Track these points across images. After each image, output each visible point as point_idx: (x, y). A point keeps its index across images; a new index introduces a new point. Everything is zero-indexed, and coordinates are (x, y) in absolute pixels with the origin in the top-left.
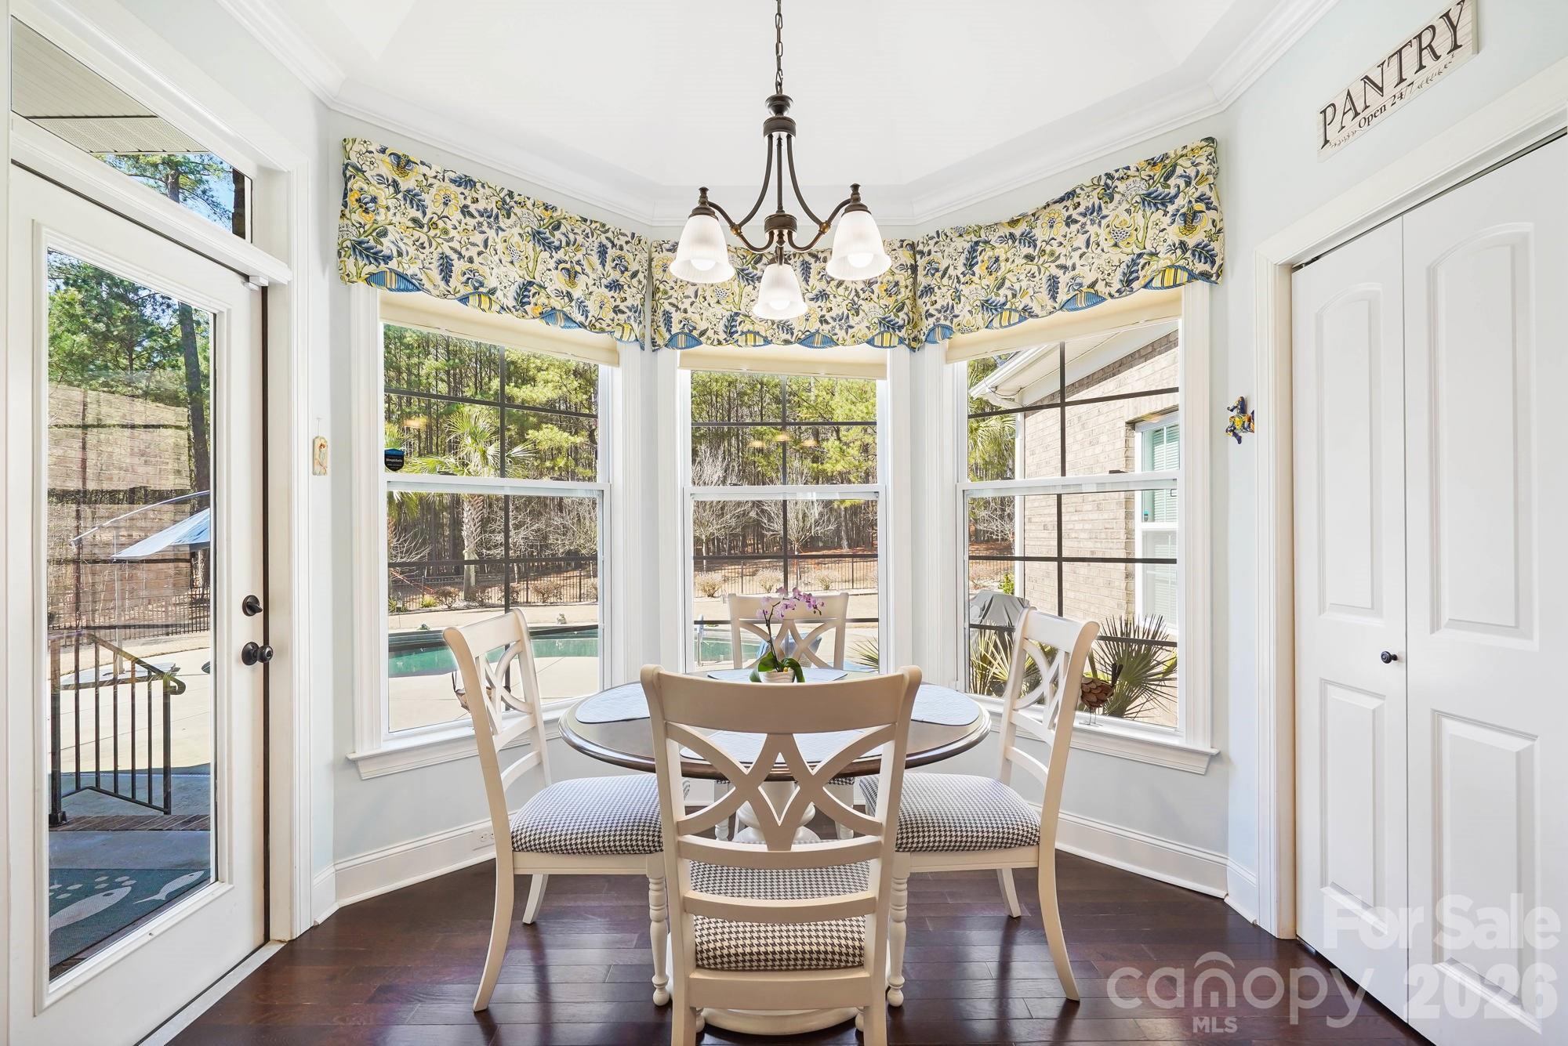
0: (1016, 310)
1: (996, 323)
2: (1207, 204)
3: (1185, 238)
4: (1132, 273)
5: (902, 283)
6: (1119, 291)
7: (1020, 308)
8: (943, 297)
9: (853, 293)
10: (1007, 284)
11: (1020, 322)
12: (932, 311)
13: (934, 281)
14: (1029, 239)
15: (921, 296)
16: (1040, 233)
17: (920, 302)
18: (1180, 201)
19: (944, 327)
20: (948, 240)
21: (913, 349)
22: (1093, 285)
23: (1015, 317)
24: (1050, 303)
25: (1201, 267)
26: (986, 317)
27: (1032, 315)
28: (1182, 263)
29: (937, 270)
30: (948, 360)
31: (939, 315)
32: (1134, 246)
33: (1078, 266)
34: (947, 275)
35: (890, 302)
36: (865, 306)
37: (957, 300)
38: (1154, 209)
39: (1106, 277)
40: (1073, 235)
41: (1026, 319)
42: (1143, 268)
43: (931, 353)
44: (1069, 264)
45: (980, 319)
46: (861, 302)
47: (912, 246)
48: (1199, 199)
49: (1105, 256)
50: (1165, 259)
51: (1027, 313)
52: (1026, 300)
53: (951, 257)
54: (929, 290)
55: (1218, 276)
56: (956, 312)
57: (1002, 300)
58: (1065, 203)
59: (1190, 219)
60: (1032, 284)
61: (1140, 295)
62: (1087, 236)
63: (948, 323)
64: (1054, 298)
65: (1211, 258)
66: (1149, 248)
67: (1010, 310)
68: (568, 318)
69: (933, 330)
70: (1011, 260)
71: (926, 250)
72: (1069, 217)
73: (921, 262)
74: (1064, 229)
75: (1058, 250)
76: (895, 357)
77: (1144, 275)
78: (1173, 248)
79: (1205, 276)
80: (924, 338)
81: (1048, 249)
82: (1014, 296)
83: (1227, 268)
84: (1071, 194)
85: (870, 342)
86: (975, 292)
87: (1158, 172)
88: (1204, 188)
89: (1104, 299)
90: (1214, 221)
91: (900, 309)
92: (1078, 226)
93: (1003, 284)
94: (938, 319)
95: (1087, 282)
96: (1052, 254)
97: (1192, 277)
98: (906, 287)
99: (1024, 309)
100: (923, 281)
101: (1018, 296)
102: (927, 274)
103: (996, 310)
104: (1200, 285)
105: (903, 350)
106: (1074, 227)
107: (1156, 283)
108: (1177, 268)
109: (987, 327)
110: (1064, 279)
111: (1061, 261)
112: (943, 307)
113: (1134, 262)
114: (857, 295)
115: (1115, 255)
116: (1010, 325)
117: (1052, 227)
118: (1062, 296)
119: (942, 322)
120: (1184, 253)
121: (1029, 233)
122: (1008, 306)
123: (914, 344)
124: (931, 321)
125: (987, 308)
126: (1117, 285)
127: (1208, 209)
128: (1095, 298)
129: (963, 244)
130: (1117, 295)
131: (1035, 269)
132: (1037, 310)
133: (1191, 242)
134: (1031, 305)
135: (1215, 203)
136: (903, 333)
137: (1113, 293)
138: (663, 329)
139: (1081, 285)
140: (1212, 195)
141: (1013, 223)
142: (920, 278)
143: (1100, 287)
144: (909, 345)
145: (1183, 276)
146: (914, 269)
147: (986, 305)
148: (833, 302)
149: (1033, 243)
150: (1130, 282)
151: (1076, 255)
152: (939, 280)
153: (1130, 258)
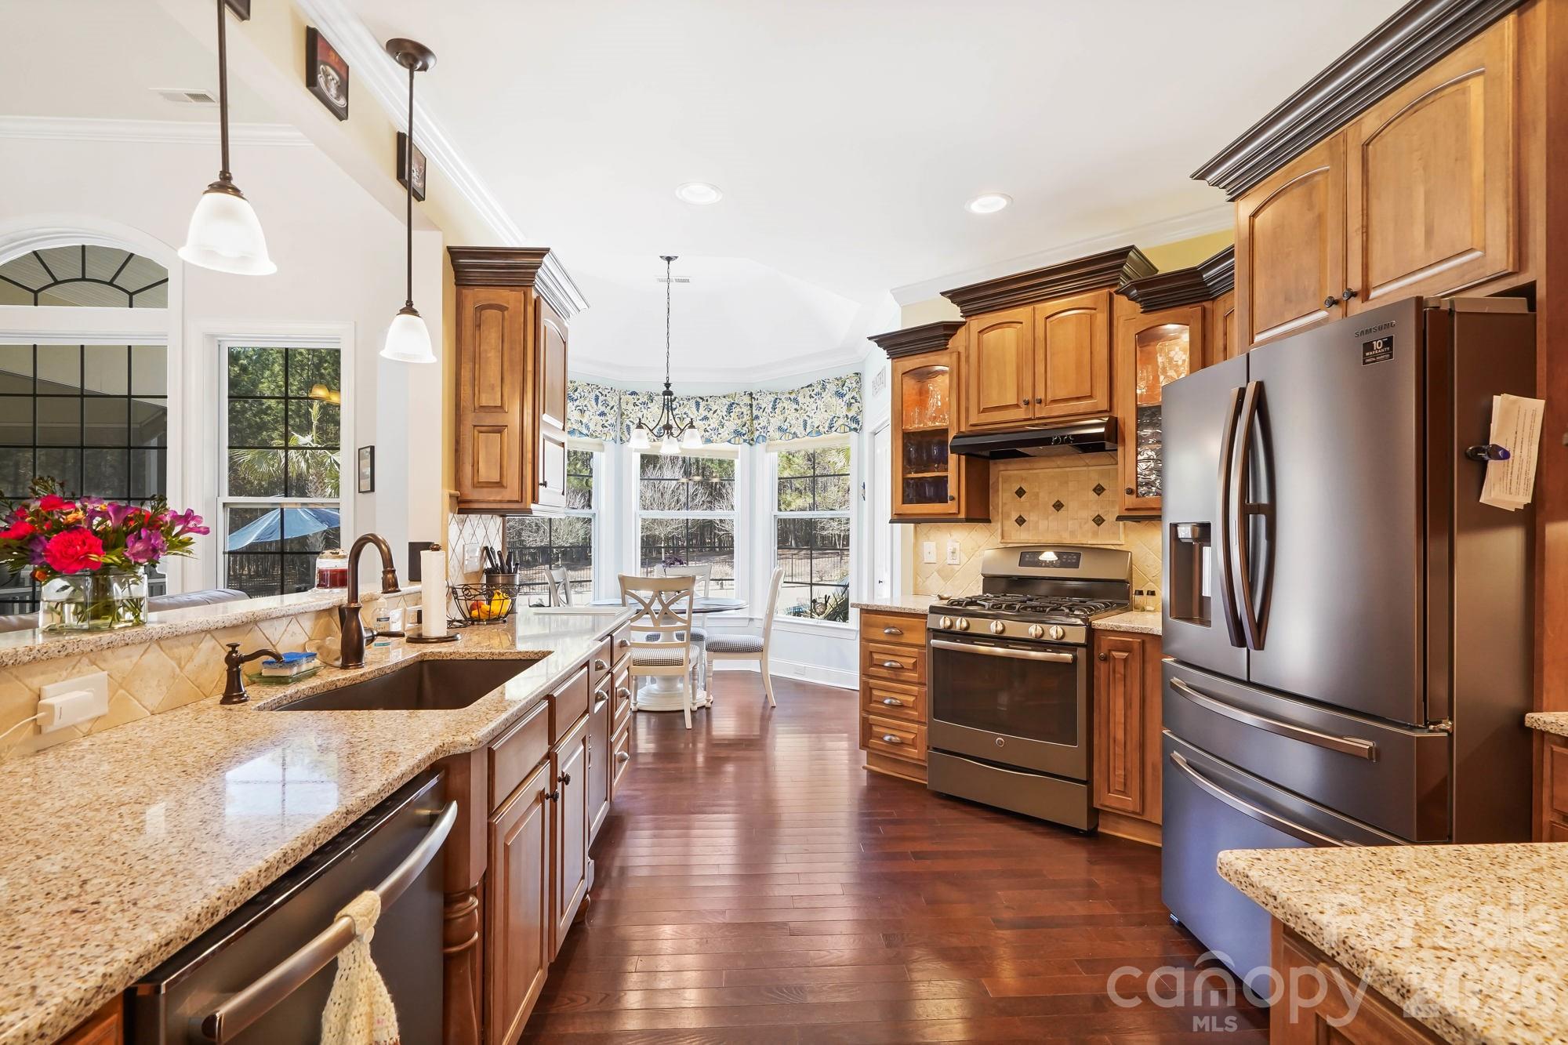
0: (791, 433)
1: (784, 437)
2: (855, 400)
3: (848, 413)
4: (832, 424)
5: (745, 413)
7: (793, 432)
8: (763, 421)
9: (721, 417)
10: (788, 420)
11: (793, 438)
12: (758, 427)
13: (759, 413)
14: (796, 401)
15: (754, 419)
16: (800, 399)
17: (753, 423)
18: (847, 397)
19: (763, 436)
20: (765, 394)
21: (751, 445)
22: (818, 427)
23: (791, 436)
24: (804, 432)
25: (854, 426)
26: (780, 434)
27: (797, 436)
28: (847, 423)
29: (761, 408)
30: (767, 451)
31: (761, 430)
32: (832, 412)
33: (814, 417)
34: (765, 411)
35: (739, 422)
36: (727, 423)
37: (769, 424)
38: (839, 398)
39: (823, 424)
40: (812, 403)
41: (795, 437)
42: (835, 422)
43: (759, 447)
44: (811, 415)
45: (778, 435)
46: (725, 421)
47: (751, 394)
48: (853, 398)
49: (822, 415)
50: (841, 422)
51: (795, 434)
52: (795, 429)
53: (766, 402)
54: (757, 417)
55: (859, 430)
56: (769, 429)
57: (786, 427)
58: (809, 388)
59: (850, 405)
60: (797, 422)
61: (834, 434)
62: (817, 404)
63: (765, 434)
64: (805, 429)
65: (858, 422)
66: (837, 414)
67: (789, 432)
68: (581, 433)
69: (759, 437)
70: (790, 409)
71: (756, 397)
72: (811, 394)
73: (754, 403)
74: (809, 399)
75: (807, 409)
76: (742, 448)
77: (836, 425)
78: (844, 416)
79: (856, 429)
80: (755, 440)
81: (803, 407)
82: (791, 426)
83: (861, 427)
84: (811, 385)
85: (729, 441)
86: (776, 421)
87: (840, 383)
88: (854, 394)
89: (823, 434)
90: (858, 407)
91: (745, 425)
93: (786, 420)
94: (761, 432)
95: (817, 425)
96: (805, 410)
97: (851, 430)
98: (747, 414)
100: (755, 413)
102: (757, 409)
103: (784, 431)
104: (853, 433)
105: (746, 444)
106: (813, 399)
107: (840, 429)
108: (846, 425)
109: (780, 439)
110: (809, 422)
111: (808, 414)
112: (763, 426)
113: (832, 419)
114: (723, 418)
115: (826, 415)
116: (789, 439)
117: (805, 397)
118: (808, 430)
119: (763, 433)
120: (848, 419)
121: (797, 398)
122: (788, 430)
123: (751, 442)
124: (758, 432)
126: (827, 428)
127: (856, 402)
128: (819, 433)
129: (771, 398)
131: (798, 415)
132: (799, 434)
133: (850, 415)
134: (797, 431)
135: (859, 400)
136: (745, 437)
137: (826, 431)
138: (626, 433)
139: (814, 426)
140: (857, 396)
141: (790, 393)
142: (754, 410)
143: (821, 428)
144: (749, 443)
145: (847, 429)
146: (751, 405)
147: (780, 429)
148: (711, 421)
149: (797, 403)
150: (831, 428)
151: (813, 412)
152: (761, 413)
153: (831, 417)
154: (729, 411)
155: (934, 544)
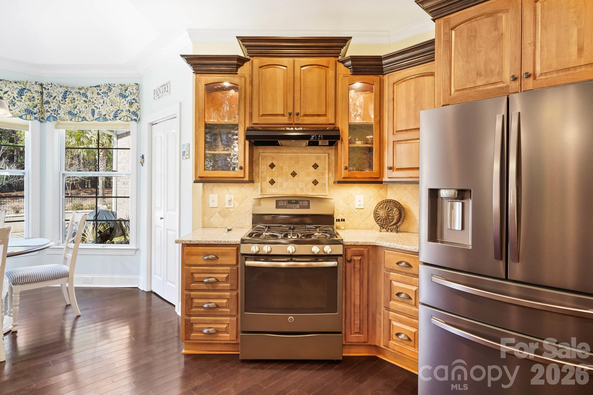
0: (80, 117)
1: (73, 120)
2: (136, 101)
3: (129, 109)
4: (116, 114)
5: (36, 97)
6: (112, 119)
7: (82, 117)
8: (54, 106)
9: (12, 98)
10: (78, 108)
11: (82, 121)
12: (49, 110)
13: (50, 100)
15: (45, 104)
16: (89, 94)
17: (45, 106)
18: (129, 98)
19: (54, 117)
20: (56, 87)
21: (41, 122)
22: (105, 115)
23: (80, 119)
24: (92, 117)
25: (134, 117)
26: (70, 117)
27: (86, 120)
28: (129, 115)
29: (51, 96)
30: (56, 128)
31: (52, 112)
32: (117, 107)
33: (101, 108)
34: (55, 99)
35: (30, 103)
36: (18, 103)
37: (59, 109)
38: (122, 98)
39: (109, 114)
40: (99, 98)
41: (84, 121)
42: (119, 114)
43: (49, 125)
44: (98, 107)
45: (68, 117)
46: (16, 101)
47: (41, 85)
48: (134, 99)
49: (108, 107)
50: (124, 114)
51: (84, 119)
52: (84, 115)
53: (58, 93)
54: (48, 102)
55: (139, 121)
56: (59, 112)
57: (76, 113)
58: (97, 88)
59: (131, 104)
60: (86, 110)
61: (118, 121)
62: (103, 100)
63: (55, 116)
64: (93, 116)
65: (137, 116)
66: (121, 109)
67: (79, 117)
69: (49, 117)
70: (79, 100)
71: (47, 88)
72: (98, 93)
73: (45, 92)
74: (97, 96)
75: (95, 102)
76: (33, 124)
77: (120, 116)
78: (127, 111)
79: (135, 120)
80: (46, 119)
81: (92, 100)
82: (80, 112)
83: (141, 119)
84: (98, 86)
85: (20, 117)
86: (67, 107)
87: (123, 88)
88: (135, 97)
89: (108, 120)
90: (138, 106)
91: (36, 107)
92: (101, 96)
93: (76, 107)
94: (51, 114)
95: (103, 114)
96: (93, 102)
97: (132, 120)
98: (38, 99)
99: (84, 117)
100: (45, 99)
101: (82, 113)
102: (47, 96)
103: (74, 115)
104: (134, 122)
105: (37, 122)
106: (100, 96)
107: (122, 119)
108: (128, 116)
109: (70, 120)
110: (97, 111)
111: (96, 105)
112: (53, 109)
113: (117, 112)
114: (14, 98)
115: (112, 108)
116: (78, 121)
117: (93, 94)
118: (96, 116)
119: (53, 115)
120: (129, 113)
121: (86, 94)
122: (78, 115)
123: (42, 120)
124: (49, 114)
125: (70, 114)
126: (112, 117)
128: (105, 119)
129: (62, 90)
130: (112, 120)
131: (87, 105)
132: (88, 119)
133: (131, 110)
134: (85, 116)
135: (138, 101)
136: (36, 116)
137: (111, 119)
139: (101, 114)
140: (137, 99)
141: (80, 89)
142: (44, 97)
143: (107, 116)
144: (39, 120)
145: (129, 119)
146: (42, 93)
147: (70, 113)
149: (86, 97)
150: (115, 117)
151: (100, 105)
152: (52, 100)
153: (116, 110)
154: (20, 94)
155: (216, 195)
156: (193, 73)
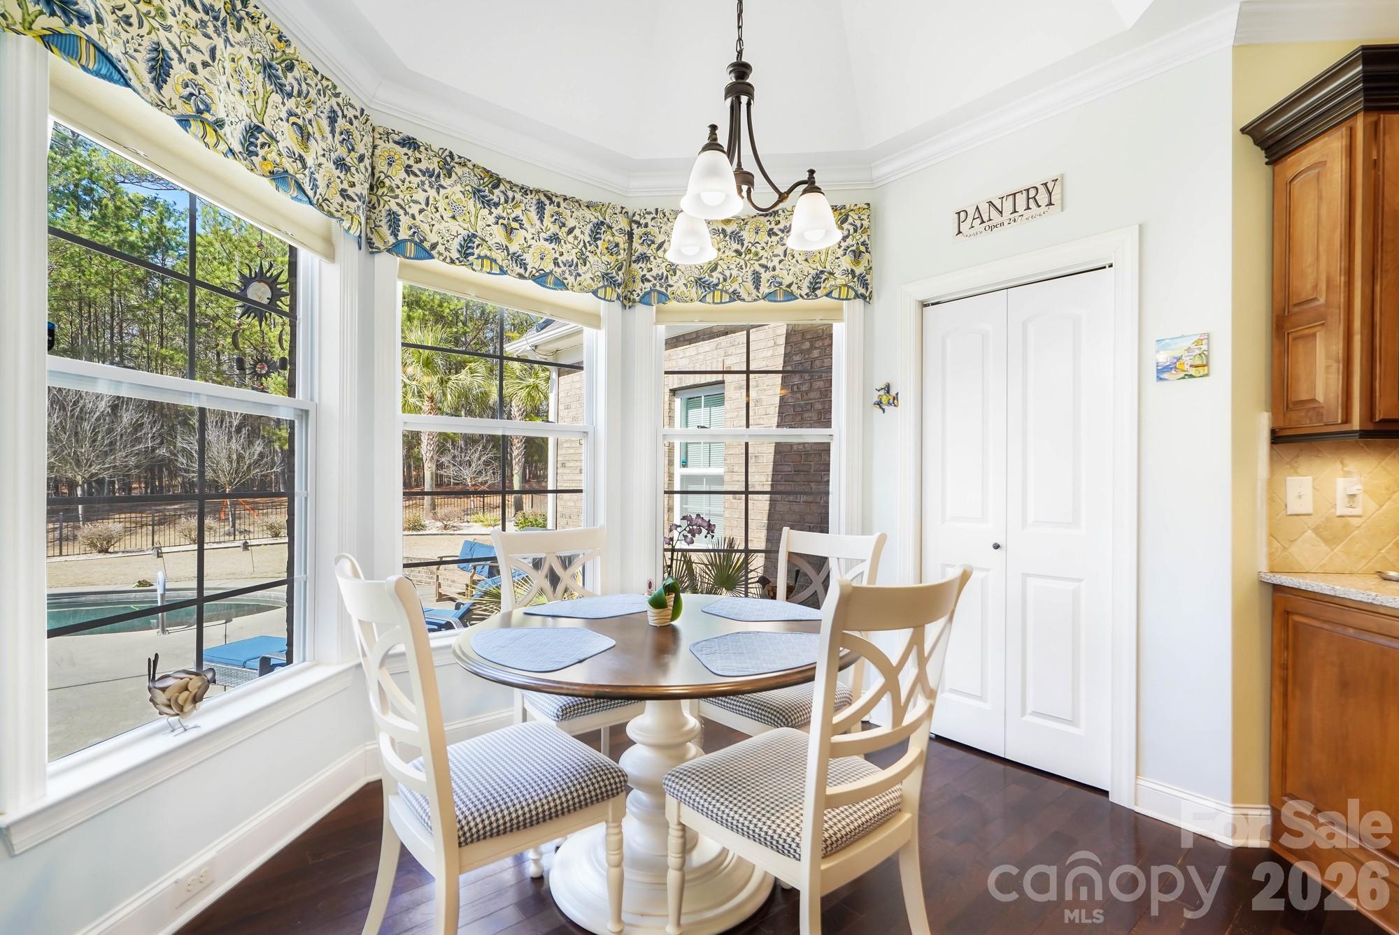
0: (726, 292)
1: (709, 298)
2: (866, 248)
3: (854, 268)
4: (816, 283)
5: (622, 246)
6: (807, 294)
7: (731, 290)
8: (658, 267)
9: (582, 244)
10: (719, 269)
11: (729, 302)
12: (648, 276)
13: (650, 251)
14: (737, 237)
15: (637, 261)
16: (747, 236)
17: (634, 265)
18: (850, 241)
19: (660, 293)
20: (666, 219)
21: (624, 306)
22: (789, 286)
23: (726, 298)
24: (754, 292)
25: (861, 290)
26: (700, 292)
27: (739, 298)
28: (851, 284)
29: (653, 242)
30: (658, 322)
31: (655, 282)
32: (818, 264)
33: (777, 268)
34: (663, 249)
35: (612, 259)
36: (591, 258)
37: (671, 272)
39: (798, 281)
40: (774, 244)
41: (735, 300)
42: (824, 281)
43: (643, 315)
44: (770, 265)
45: (693, 292)
46: (588, 254)
47: (631, 215)
48: (862, 243)
49: (799, 266)
50: (841, 280)
51: (735, 296)
52: (735, 286)
53: (666, 232)
54: (644, 258)
55: (870, 299)
56: (671, 282)
57: (715, 281)
58: (768, 218)
59: (856, 255)
60: (741, 274)
61: (823, 301)
62: (784, 248)
63: (663, 290)
64: (757, 288)
65: (866, 286)
66: (828, 268)
67: (722, 291)
68: (300, 187)
69: (648, 293)
70: (722, 251)
71: (643, 221)
72: (771, 230)
73: (638, 232)
74: (766, 238)
75: (762, 253)
76: (608, 309)
77: (825, 287)
78: (846, 272)
79: (863, 297)
80: (637, 299)
81: (753, 249)
82: (725, 280)
83: (874, 294)
85: (595, 293)
86: (690, 268)
87: (836, 216)
88: (865, 237)
89: (797, 298)
90: (869, 261)
91: (620, 269)
92: (777, 238)
93: (715, 269)
94: (654, 285)
95: (786, 282)
96: (756, 254)
97: (857, 296)
98: (624, 250)
99: (734, 292)
100: (638, 247)
101: (729, 281)
102: (643, 243)
103: (709, 288)
104: (860, 302)
105: (617, 305)
106: (774, 239)
107: (835, 294)
108: (849, 287)
109: (700, 301)
110: (765, 276)
111: (764, 261)
112: (658, 275)
113: (818, 276)
114: (585, 246)
115: (805, 268)
116: (721, 303)
117: (757, 233)
118: (764, 289)
119: (658, 288)
120: (853, 278)
121: (738, 233)
122: (720, 287)
123: (627, 301)
124: (648, 286)
125: (700, 285)
126: (805, 290)
127: (867, 252)
128: (790, 296)
130: (805, 297)
131: (742, 263)
132: (744, 295)
133: (858, 271)
134: (739, 290)
135: (871, 249)
136: (619, 291)
137: (803, 294)
138: (385, 230)
139: (781, 284)
140: (869, 243)
141: (727, 221)
142: (636, 245)
143: (794, 288)
144: (622, 302)
145: (852, 294)
146: (630, 235)
147: (701, 282)
148: (565, 248)
149: (741, 242)
150: (815, 289)
151: (776, 260)
152: (655, 251)
153: (815, 272)
154: (595, 236)
155: (1308, 480)
156: (1267, 163)
